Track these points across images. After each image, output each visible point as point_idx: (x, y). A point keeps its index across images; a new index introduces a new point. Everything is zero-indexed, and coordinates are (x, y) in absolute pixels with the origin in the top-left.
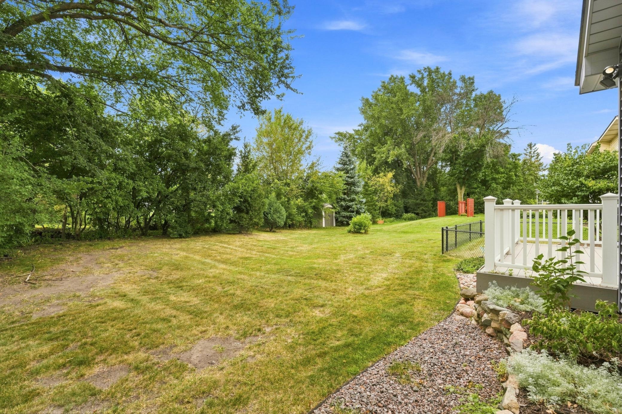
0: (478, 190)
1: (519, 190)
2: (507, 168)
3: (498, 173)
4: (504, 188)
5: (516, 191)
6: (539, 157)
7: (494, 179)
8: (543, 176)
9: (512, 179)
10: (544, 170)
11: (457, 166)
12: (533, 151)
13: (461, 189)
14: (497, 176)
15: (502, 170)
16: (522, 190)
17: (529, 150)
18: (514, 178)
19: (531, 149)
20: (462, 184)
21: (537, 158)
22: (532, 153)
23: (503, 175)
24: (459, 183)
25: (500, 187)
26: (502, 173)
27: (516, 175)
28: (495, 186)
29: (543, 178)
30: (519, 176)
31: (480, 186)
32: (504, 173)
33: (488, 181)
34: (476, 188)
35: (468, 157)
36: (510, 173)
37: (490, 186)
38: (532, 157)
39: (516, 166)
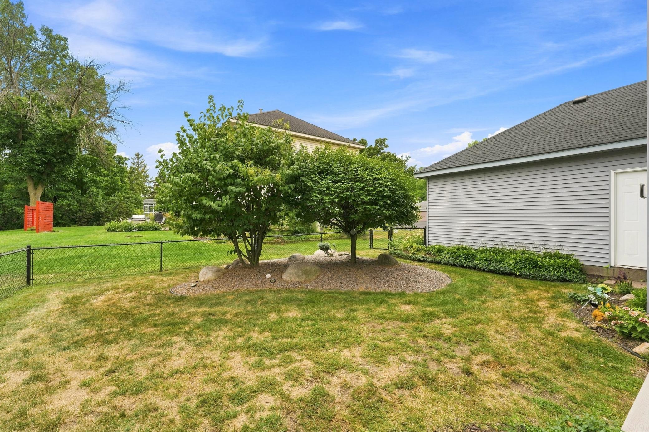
0: (71, 193)
1: (125, 198)
2: (112, 171)
3: (100, 174)
4: (107, 194)
5: (122, 199)
6: (146, 169)
7: (95, 182)
8: (149, 187)
9: (118, 185)
10: (150, 182)
11: (25, 150)
12: (140, 161)
13: (36, 188)
14: (98, 179)
15: (106, 172)
16: (128, 198)
17: (137, 160)
18: (120, 183)
19: (138, 159)
20: (38, 181)
21: (144, 169)
22: (139, 163)
23: (106, 179)
24: (31, 178)
25: (101, 193)
26: (105, 176)
27: (122, 181)
28: (95, 190)
29: (149, 189)
30: (125, 183)
31: (73, 188)
32: (107, 176)
33: (86, 183)
34: (66, 191)
35: (47, 140)
36: (116, 178)
37: (89, 189)
38: (139, 167)
39: (122, 171)
